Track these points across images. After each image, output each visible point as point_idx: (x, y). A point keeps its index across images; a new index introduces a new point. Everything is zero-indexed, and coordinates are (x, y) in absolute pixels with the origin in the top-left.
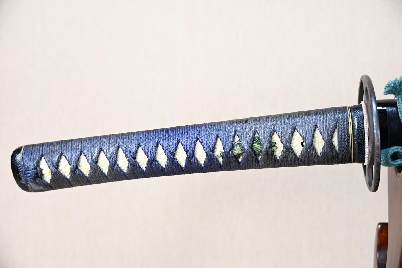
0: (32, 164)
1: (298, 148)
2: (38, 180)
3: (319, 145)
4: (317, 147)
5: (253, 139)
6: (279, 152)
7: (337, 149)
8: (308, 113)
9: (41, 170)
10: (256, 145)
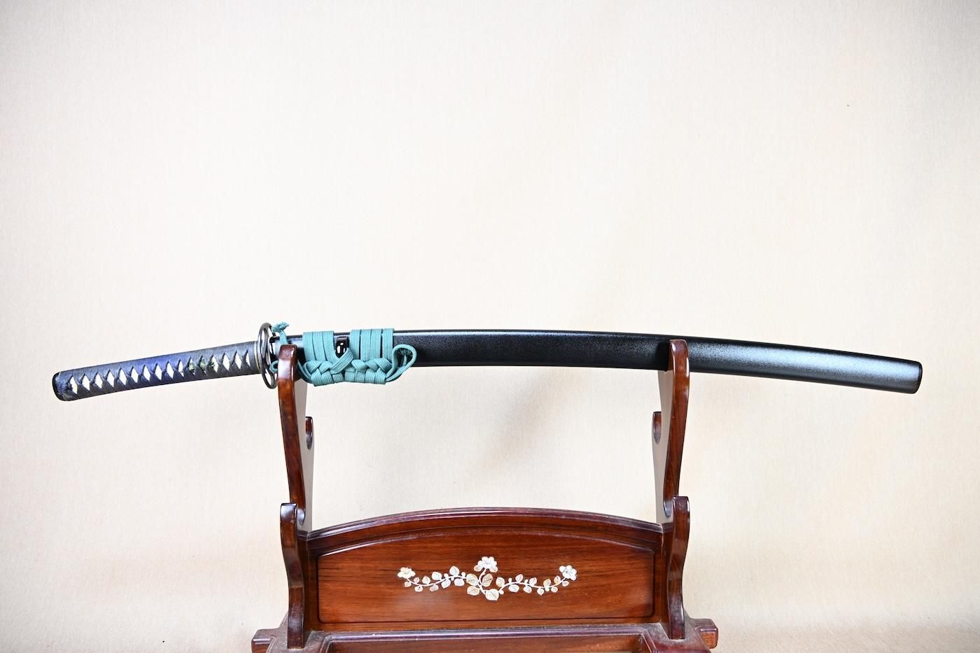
0: (65, 382)
1: (227, 365)
2: (69, 391)
3: (239, 363)
4: (238, 366)
5: (200, 361)
6: (216, 368)
7: (249, 364)
8: (233, 345)
9: (71, 385)
10: (202, 364)
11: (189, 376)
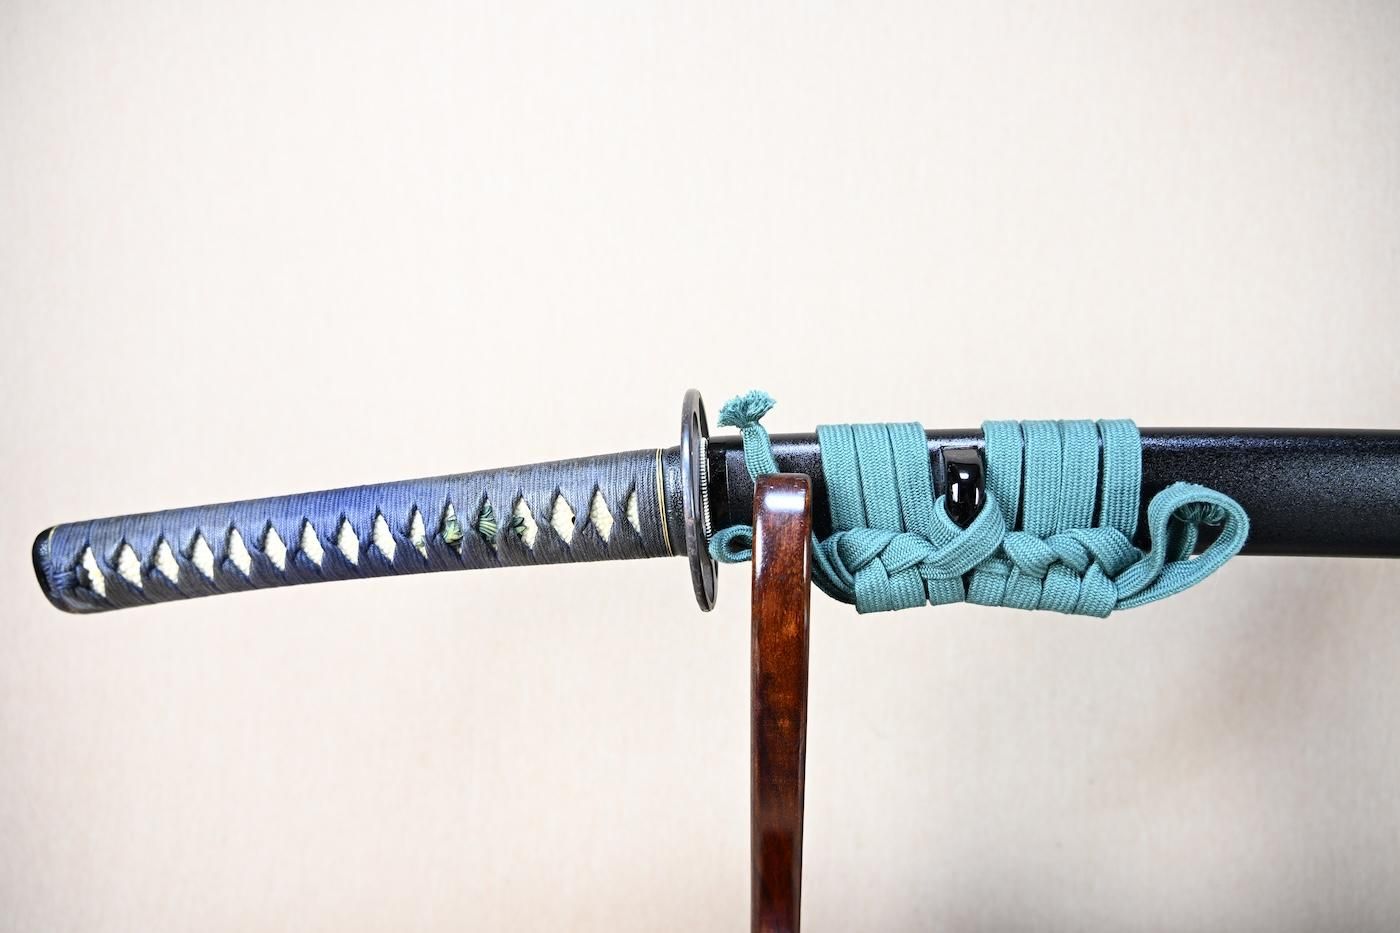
0: (66, 562)
1: (566, 529)
2: (80, 591)
3: (605, 524)
4: (601, 527)
5: (481, 512)
6: (531, 536)
7: (638, 530)
8: (584, 462)
9: (86, 572)
10: (485, 524)
11: (444, 556)
